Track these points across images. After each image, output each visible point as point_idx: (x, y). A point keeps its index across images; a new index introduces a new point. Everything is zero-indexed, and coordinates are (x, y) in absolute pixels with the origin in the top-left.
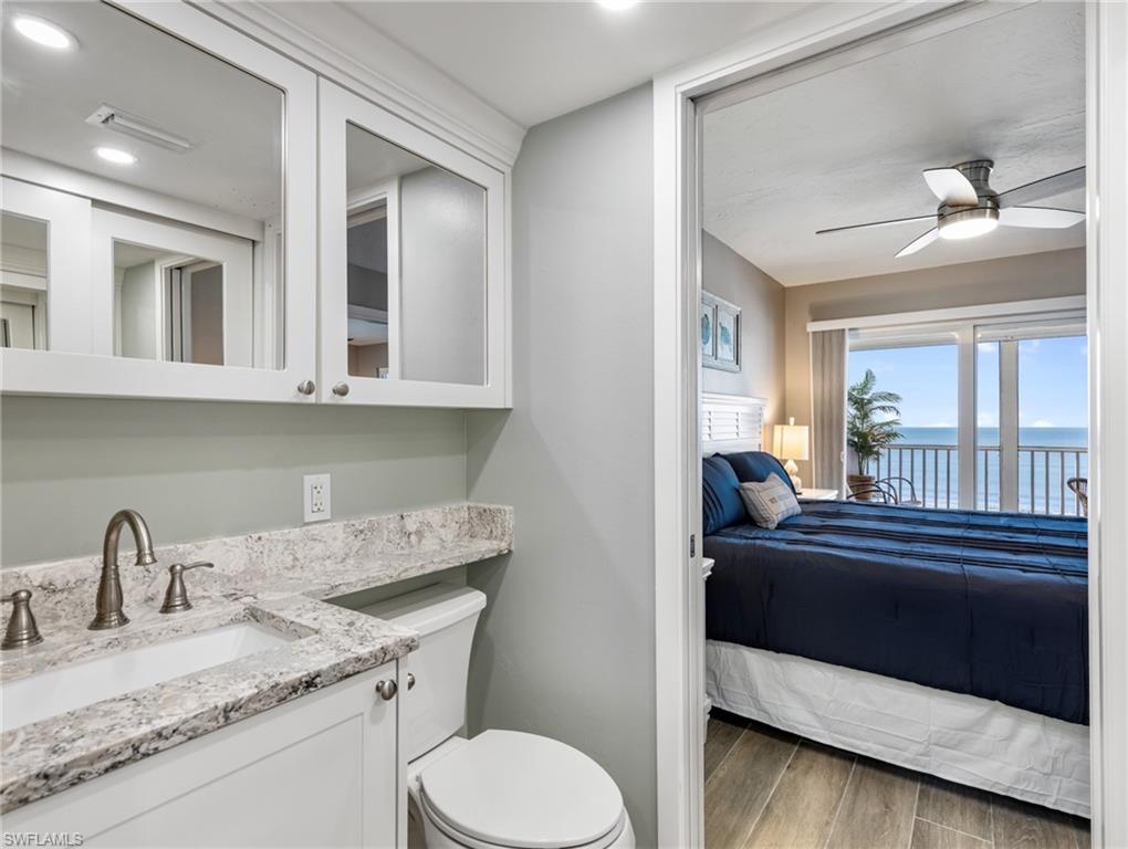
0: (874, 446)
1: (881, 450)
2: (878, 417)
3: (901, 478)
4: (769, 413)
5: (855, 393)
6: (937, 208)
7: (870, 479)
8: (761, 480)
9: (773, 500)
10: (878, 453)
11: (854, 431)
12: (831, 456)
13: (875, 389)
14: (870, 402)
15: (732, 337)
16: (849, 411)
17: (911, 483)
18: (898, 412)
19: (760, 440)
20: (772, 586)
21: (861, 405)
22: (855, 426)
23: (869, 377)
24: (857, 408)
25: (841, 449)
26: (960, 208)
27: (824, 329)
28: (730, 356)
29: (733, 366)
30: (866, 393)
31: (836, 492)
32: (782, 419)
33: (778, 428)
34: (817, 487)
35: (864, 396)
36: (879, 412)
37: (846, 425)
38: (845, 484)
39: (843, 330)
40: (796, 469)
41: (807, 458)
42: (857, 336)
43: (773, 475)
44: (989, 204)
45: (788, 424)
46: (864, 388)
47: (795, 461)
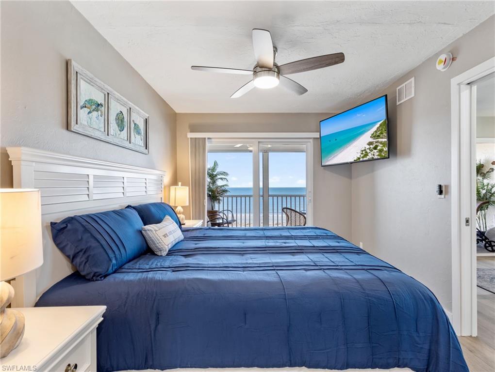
0: (218, 196)
1: (220, 198)
2: (220, 183)
3: (228, 210)
4: (167, 179)
5: (210, 171)
6: (253, 68)
7: (216, 212)
8: (159, 221)
9: (165, 236)
10: (219, 199)
11: (210, 190)
12: (200, 202)
13: (218, 170)
14: (216, 175)
15: (143, 132)
16: (208, 180)
17: (232, 212)
18: (227, 181)
19: (162, 195)
20: (158, 314)
21: (212, 177)
22: (210, 187)
23: (216, 164)
24: (210, 179)
25: (204, 199)
26: (264, 69)
27: (196, 137)
28: (142, 143)
29: (143, 149)
30: (214, 172)
31: (202, 221)
32: (174, 182)
33: (173, 188)
34: (193, 219)
35: (214, 173)
36: (220, 180)
37: (206, 187)
38: (206, 217)
39: (205, 138)
40: (182, 210)
41: (188, 204)
42: (211, 142)
43: (168, 217)
44: (276, 70)
45: (178, 185)
46: (213, 169)
47: (182, 207)
